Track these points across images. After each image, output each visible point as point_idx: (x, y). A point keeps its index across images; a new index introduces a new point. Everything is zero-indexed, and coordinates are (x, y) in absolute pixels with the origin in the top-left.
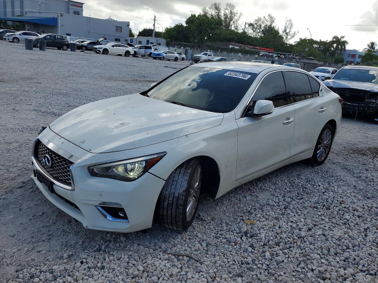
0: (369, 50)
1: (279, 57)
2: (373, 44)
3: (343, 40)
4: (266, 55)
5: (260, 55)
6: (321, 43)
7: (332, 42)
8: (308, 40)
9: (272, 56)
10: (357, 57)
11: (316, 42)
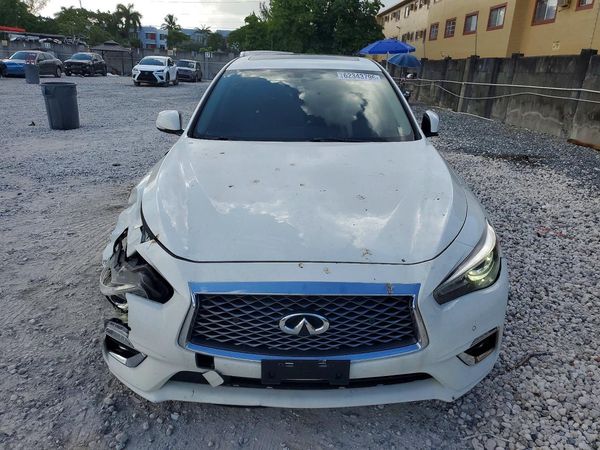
0: (168, 27)
1: (51, 42)
2: (171, 17)
3: (132, 10)
4: (24, 40)
5: (12, 39)
6: (100, 16)
7: (118, 15)
8: (78, 10)
9: (37, 41)
10: (158, 37)
11: (92, 15)
